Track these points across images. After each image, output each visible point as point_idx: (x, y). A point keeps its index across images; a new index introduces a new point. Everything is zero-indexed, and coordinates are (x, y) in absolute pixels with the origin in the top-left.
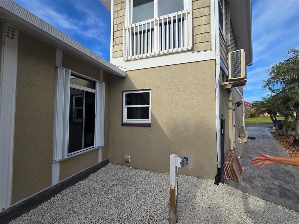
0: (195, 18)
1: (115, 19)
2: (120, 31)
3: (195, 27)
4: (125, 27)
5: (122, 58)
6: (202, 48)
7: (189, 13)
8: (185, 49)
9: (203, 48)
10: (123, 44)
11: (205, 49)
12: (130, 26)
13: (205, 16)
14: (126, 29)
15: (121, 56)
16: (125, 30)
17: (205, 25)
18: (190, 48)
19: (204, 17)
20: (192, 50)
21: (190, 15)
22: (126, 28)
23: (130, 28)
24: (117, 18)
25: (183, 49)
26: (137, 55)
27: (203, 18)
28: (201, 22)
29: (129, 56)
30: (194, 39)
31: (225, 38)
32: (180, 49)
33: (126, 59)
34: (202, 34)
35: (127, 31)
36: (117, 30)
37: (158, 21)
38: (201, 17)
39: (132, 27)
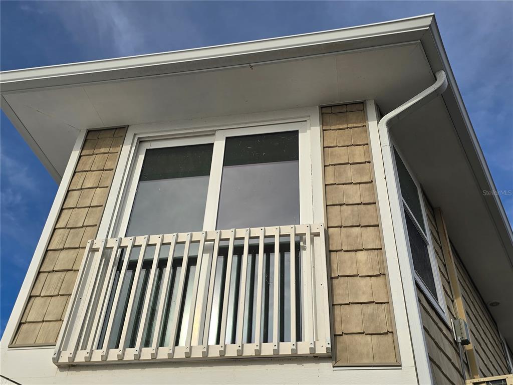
0: (337, 251)
1: (65, 212)
2: (73, 251)
3: (337, 278)
4: (92, 243)
5: (51, 352)
6: (368, 355)
7: (318, 235)
8: (304, 349)
9: (371, 355)
10: (72, 297)
11: (377, 362)
12: (113, 243)
13: (366, 250)
14: (97, 250)
15: (51, 341)
16: (93, 250)
17: (371, 276)
18: (321, 350)
19: (364, 252)
20: (331, 356)
21: (320, 242)
22: (99, 244)
23: (112, 248)
24: (73, 208)
25: (296, 349)
26: (117, 347)
27: (361, 255)
28: (355, 266)
29: (84, 348)
30: (338, 319)
31: (446, 316)
32: (286, 349)
33: (64, 359)
34: (361, 303)
35: (98, 255)
36: (61, 247)
37: (214, 240)
38: (356, 251)
39: (119, 247)
